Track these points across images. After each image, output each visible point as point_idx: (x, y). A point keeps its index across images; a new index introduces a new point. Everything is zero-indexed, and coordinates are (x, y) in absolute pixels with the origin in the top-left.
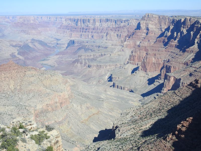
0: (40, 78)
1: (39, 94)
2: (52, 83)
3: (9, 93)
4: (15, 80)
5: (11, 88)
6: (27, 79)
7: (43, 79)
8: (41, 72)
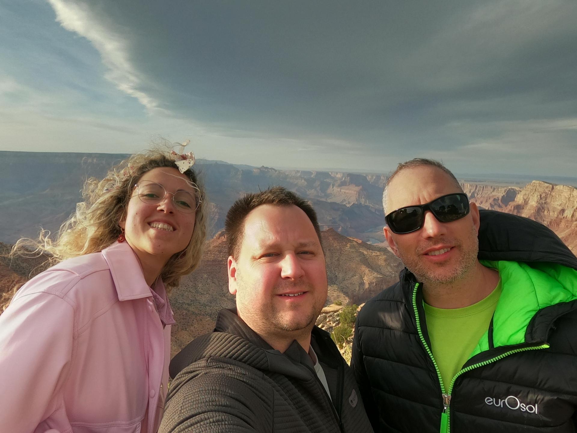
6: (348, 253)
7: (368, 256)
8: (367, 247)
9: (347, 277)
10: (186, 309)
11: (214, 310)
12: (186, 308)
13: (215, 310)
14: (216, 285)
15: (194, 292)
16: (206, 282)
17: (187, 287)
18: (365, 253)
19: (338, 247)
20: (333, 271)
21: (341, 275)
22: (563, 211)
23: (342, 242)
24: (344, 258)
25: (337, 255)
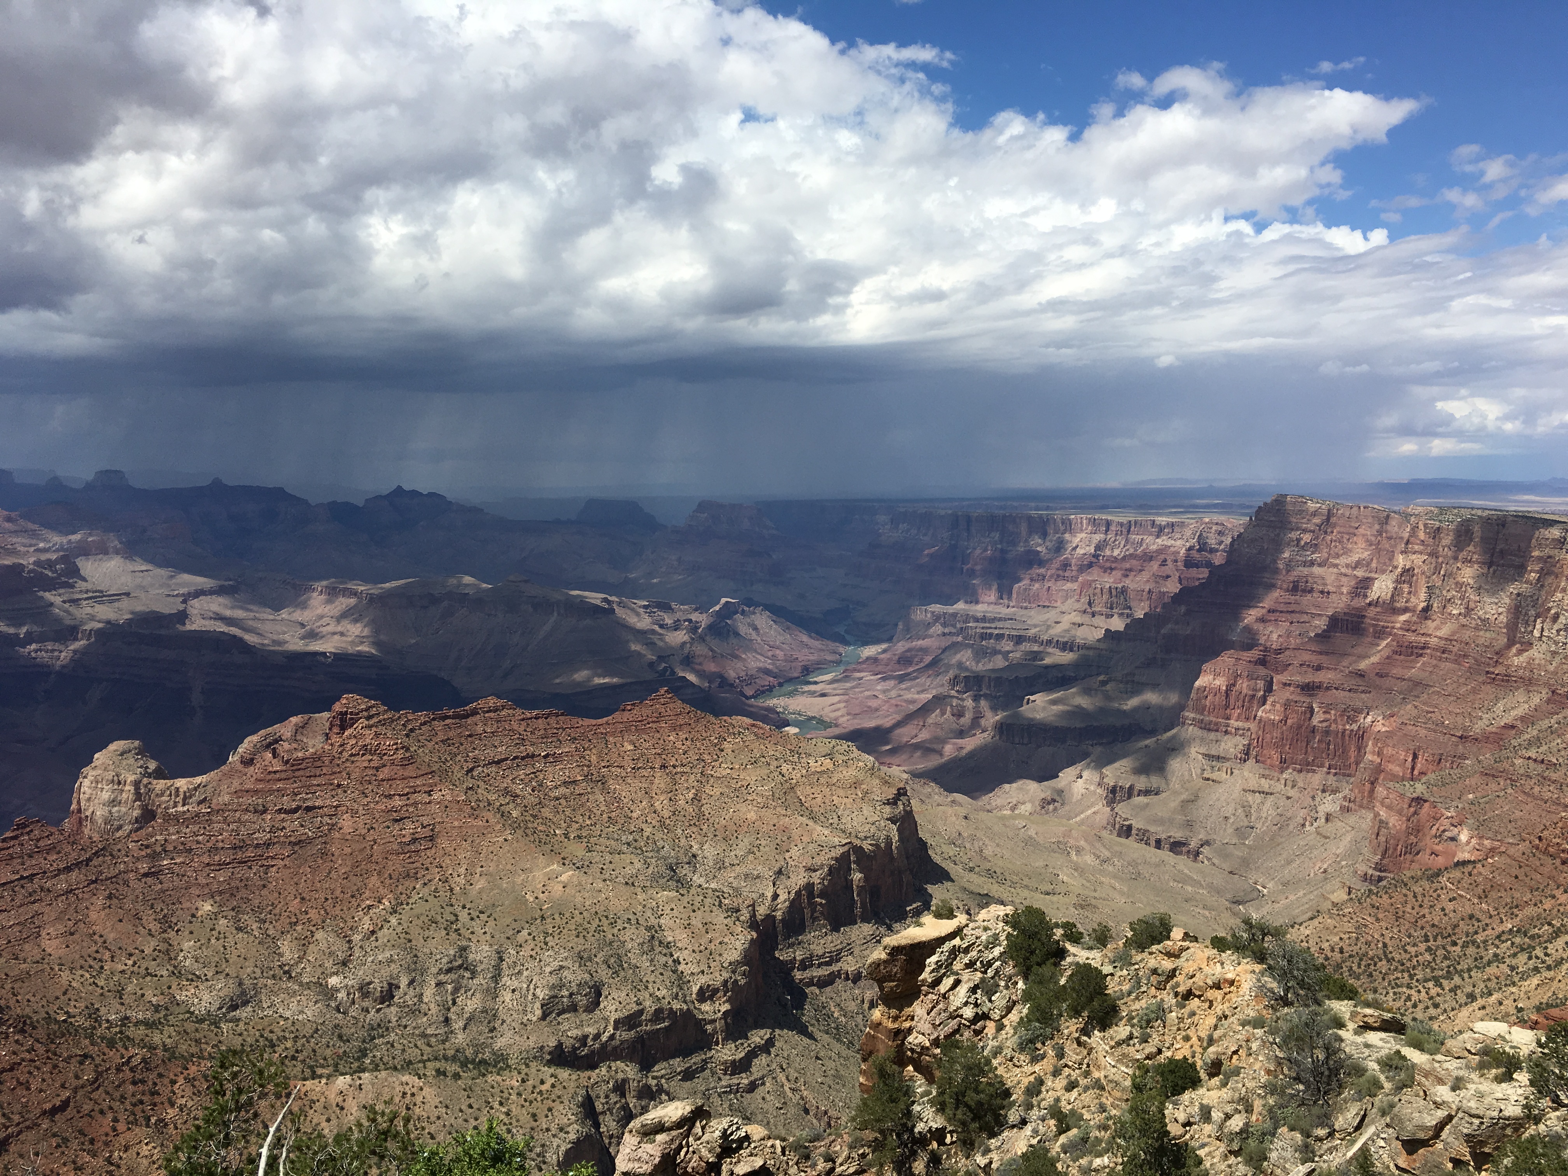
0: (784, 771)
1: (778, 841)
2: (835, 797)
3: (648, 831)
4: (679, 776)
5: (659, 808)
6: (729, 771)
7: (796, 776)
8: (789, 747)
9: (732, 853)
10: (143, 1044)
11: (252, 1031)
12: (142, 1040)
13: (258, 1033)
14: (252, 938)
15: (165, 973)
16: (211, 930)
17: (133, 958)
18: (785, 768)
19: (691, 753)
20: (683, 840)
21: (709, 852)
22: (1365, 584)
23: (704, 734)
24: (717, 791)
25: (690, 781)
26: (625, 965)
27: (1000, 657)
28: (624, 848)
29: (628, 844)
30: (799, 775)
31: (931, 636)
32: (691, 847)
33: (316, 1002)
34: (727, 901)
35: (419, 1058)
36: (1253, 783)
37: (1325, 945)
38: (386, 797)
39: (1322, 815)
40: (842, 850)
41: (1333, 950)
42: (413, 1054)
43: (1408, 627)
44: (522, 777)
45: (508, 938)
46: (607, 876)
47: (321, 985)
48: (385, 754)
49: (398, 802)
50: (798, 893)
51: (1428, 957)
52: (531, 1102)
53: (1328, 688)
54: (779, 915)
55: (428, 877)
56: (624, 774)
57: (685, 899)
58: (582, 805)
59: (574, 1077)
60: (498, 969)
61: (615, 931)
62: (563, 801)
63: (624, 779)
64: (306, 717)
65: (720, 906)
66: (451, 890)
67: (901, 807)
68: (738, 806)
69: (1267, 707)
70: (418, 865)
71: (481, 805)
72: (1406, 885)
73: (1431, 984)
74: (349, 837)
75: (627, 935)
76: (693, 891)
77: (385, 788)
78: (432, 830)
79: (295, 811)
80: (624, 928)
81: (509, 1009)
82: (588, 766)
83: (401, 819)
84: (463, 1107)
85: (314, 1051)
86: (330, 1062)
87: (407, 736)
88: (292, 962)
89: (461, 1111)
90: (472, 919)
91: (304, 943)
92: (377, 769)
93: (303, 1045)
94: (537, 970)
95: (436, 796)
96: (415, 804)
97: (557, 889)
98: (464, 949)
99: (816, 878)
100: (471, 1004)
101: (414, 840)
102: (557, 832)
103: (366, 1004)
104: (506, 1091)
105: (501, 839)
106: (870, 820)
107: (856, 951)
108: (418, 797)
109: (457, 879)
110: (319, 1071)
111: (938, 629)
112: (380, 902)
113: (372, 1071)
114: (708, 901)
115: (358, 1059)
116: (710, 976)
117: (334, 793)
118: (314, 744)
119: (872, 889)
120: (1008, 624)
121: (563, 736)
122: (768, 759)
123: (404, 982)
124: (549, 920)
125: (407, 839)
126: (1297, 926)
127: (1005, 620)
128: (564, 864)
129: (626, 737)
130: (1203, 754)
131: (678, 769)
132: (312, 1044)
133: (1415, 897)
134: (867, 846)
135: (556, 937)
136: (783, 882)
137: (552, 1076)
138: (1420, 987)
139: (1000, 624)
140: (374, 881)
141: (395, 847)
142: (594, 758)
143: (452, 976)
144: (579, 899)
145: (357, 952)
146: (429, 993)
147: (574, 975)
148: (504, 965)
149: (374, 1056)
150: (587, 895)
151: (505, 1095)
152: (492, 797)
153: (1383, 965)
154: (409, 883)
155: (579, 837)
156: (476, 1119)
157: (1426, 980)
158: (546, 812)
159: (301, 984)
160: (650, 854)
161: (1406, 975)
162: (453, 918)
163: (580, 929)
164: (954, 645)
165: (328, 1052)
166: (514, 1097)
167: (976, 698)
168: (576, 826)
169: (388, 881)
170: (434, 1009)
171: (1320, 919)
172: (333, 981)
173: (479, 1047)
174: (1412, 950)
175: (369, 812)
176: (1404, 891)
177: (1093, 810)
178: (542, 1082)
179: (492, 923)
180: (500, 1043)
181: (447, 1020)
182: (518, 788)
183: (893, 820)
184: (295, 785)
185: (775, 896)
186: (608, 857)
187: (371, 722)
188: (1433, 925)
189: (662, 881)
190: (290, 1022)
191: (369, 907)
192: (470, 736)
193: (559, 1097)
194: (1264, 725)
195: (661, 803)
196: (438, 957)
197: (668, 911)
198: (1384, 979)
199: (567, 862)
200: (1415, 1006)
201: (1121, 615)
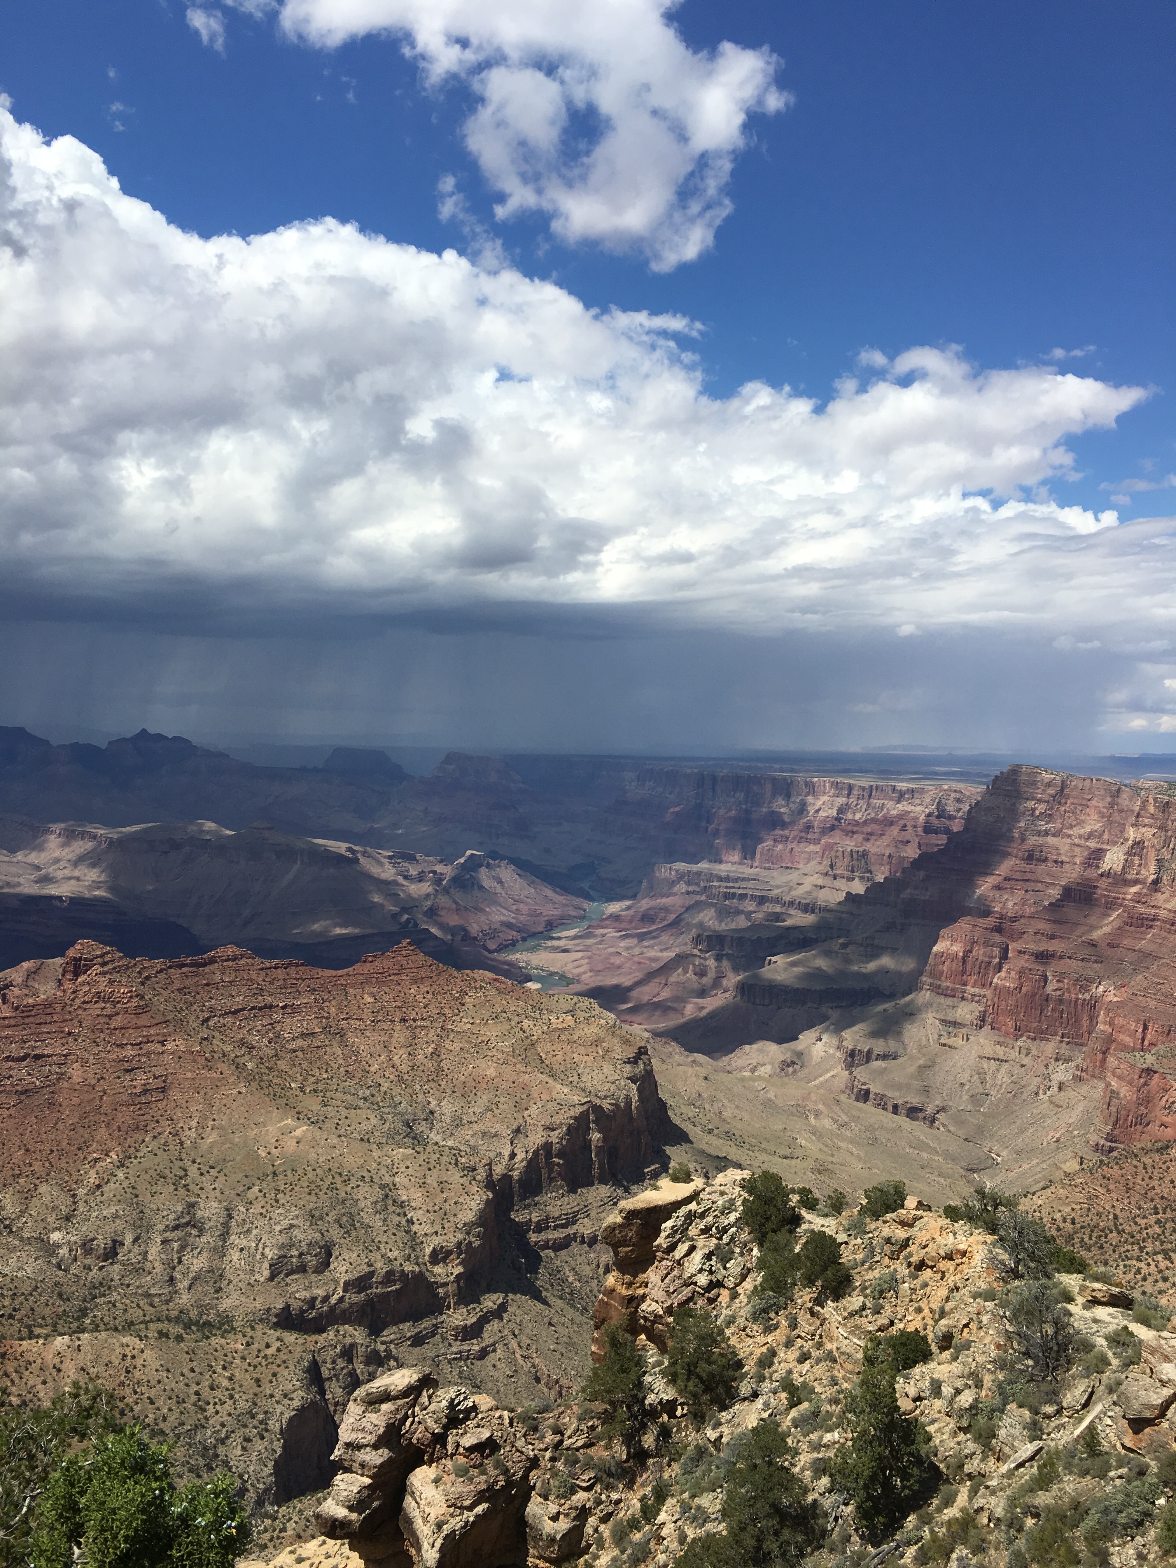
0: (525, 1027)
1: (517, 1099)
2: (575, 1055)
3: (385, 1086)
4: (418, 1030)
5: (398, 1063)
6: (469, 1026)
7: (537, 1032)
8: (531, 1002)
9: (471, 1111)
18: (526, 1024)
19: (431, 1007)
20: (421, 1097)
21: (447, 1108)
22: (1097, 855)
23: (446, 988)
24: (456, 1046)
25: (430, 1035)
26: (358, 1225)
27: (743, 917)
28: (361, 1103)
29: (365, 1099)
30: (540, 1032)
31: (675, 894)
32: (429, 1103)
33: (36, 1259)
34: (463, 1160)
35: (142, 1318)
36: (988, 1051)
37: (1058, 1216)
38: (118, 1046)
39: (1054, 1083)
40: (580, 1109)
41: (1065, 1221)
42: (135, 1314)
43: (1138, 899)
44: (259, 1028)
45: (238, 1195)
46: (342, 1132)
47: (43, 1240)
48: (118, 1002)
49: (130, 1052)
50: (536, 1153)
51: (1158, 1230)
52: (255, 1367)
53: (1061, 957)
54: (516, 1174)
55: (159, 1130)
56: (363, 1027)
57: (422, 1157)
58: (319, 1058)
59: (301, 1341)
60: (226, 1225)
61: (349, 1189)
62: (299, 1054)
63: (362, 1032)
64: (39, 962)
65: (456, 1164)
66: (182, 1143)
67: (642, 1066)
68: (478, 1062)
69: (1003, 974)
70: (148, 1117)
71: (216, 1056)
72: (1136, 1156)
73: (1160, 1257)
74: (78, 1087)
75: (360, 1194)
76: (429, 1149)
77: (117, 1037)
78: (164, 1081)
79: (23, 1059)
80: (358, 1186)
81: (236, 1269)
82: (327, 1018)
83: (133, 1070)
84: (185, 1371)
85: (32, 1309)
86: (49, 1321)
87: (143, 983)
88: (13, 1216)
89: (183, 1375)
90: (202, 1174)
91: (27, 1196)
92: (110, 1017)
93: (21, 1303)
94: (267, 1228)
95: (170, 1046)
96: (148, 1054)
97: (290, 1145)
98: (192, 1205)
99: (554, 1137)
100: (197, 1263)
101: (145, 1092)
102: (293, 1085)
103: (87, 1261)
104: (229, 1355)
105: (235, 1092)
106: (610, 1079)
107: (593, 1214)
108: (152, 1047)
109: (188, 1133)
110: (37, 1331)
111: (682, 887)
112: (107, 1155)
113: (92, 1331)
114: (444, 1159)
115: (78, 1319)
116: (444, 1237)
117: (64, 1041)
118: (46, 990)
119: (610, 1150)
120: (751, 884)
121: (302, 986)
122: (509, 1015)
123: (129, 1238)
124: (281, 1177)
125: (138, 1090)
126: (1030, 1196)
127: (749, 880)
128: (298, 1119)
129: (367, 988)
130: (940, 1020)
131: (419, 1023)
132: (31, 1303)
133: (1145, 1168)
134: (606, 1105)
135: (288, 1195)
136: (520, 1142)
137: (278, 1339)
138: (1150, 1260)
139: (744, 884)
140: (102, 1133)
141: (125, 1098)
142: (333, 1010)
143: (179, 1233)
144: (312, 1156)
145: (82, 1207)
146: (154, 1251)
147: (305, 1235)
148: (233, 1223)
149: (95, 1316)
150: (320, 1151)
151: (229, 1359)
152: (228, 1048)
153: (1113, 1237)
154: (138, 1136)
155: (315, 1091)
156: (198, 1384)
157: (1156, 1253)
158: (282, 1065)
159: (22, 1239)
160: (387, 1110)
161: (1136, 1247)
162: (182, 1173)
163: (313, 1186)
164: (698, 903)
165: (47, 1311)
166: (237, 1361)
167: (718, 958)
168: (312, 1079)
169: (116, 1133)
170: (159, 1268)
171: (1053, 1189)
172: (56, 1236)
173: (203, 1308)
174: (1142, 1222)
175: (100, 1061)
176: (1135, 1162)
177: (832, 1073)
178: (268, 1346)
179: (222, 1178)
180: (226, 1304)
181: (172, 1279)
182: (254, 1039)
183: (633, 1080)
184: (25, 1032)
185: (513, 1155)
186: (344, 1112)
187: (106, 969)
188: (1163, 1198)
189: (397, 1138)
190: (8, 1279)
191: (96, 1160)
192: (207, 985)
193: (284, 1362)
194: (1000, 992)
195: (400, 1057)
196: (165, 1213)
197: (403, 1169)
198: (1114, 1251)
199: (301, 1117)
200: (1144, 1279)
201: (862, 878)
